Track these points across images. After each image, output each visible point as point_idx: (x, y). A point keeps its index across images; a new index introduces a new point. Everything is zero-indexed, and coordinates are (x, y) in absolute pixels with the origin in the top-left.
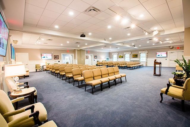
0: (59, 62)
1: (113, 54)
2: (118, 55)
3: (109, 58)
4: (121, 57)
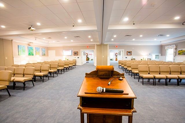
1: (166, 49)
2: (176, 49)
3: (160, 55)
4: (182, 53)
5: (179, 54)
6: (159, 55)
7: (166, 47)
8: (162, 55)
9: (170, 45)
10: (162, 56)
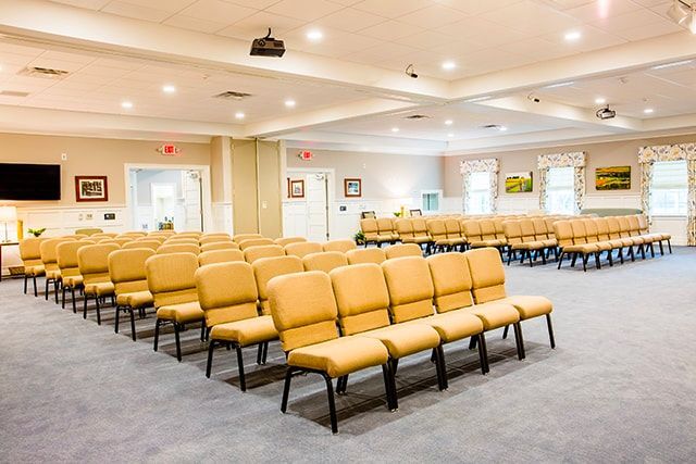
0: (112, 217)
1: (462, 171)
2: (498, 173)
3: (440, 192)
4: (518, 188)
5: (508, 190)
6: (435, 195)
7: (464, 167)
8: (445, 195)
9: (479, 157)
10: (448, 199)
